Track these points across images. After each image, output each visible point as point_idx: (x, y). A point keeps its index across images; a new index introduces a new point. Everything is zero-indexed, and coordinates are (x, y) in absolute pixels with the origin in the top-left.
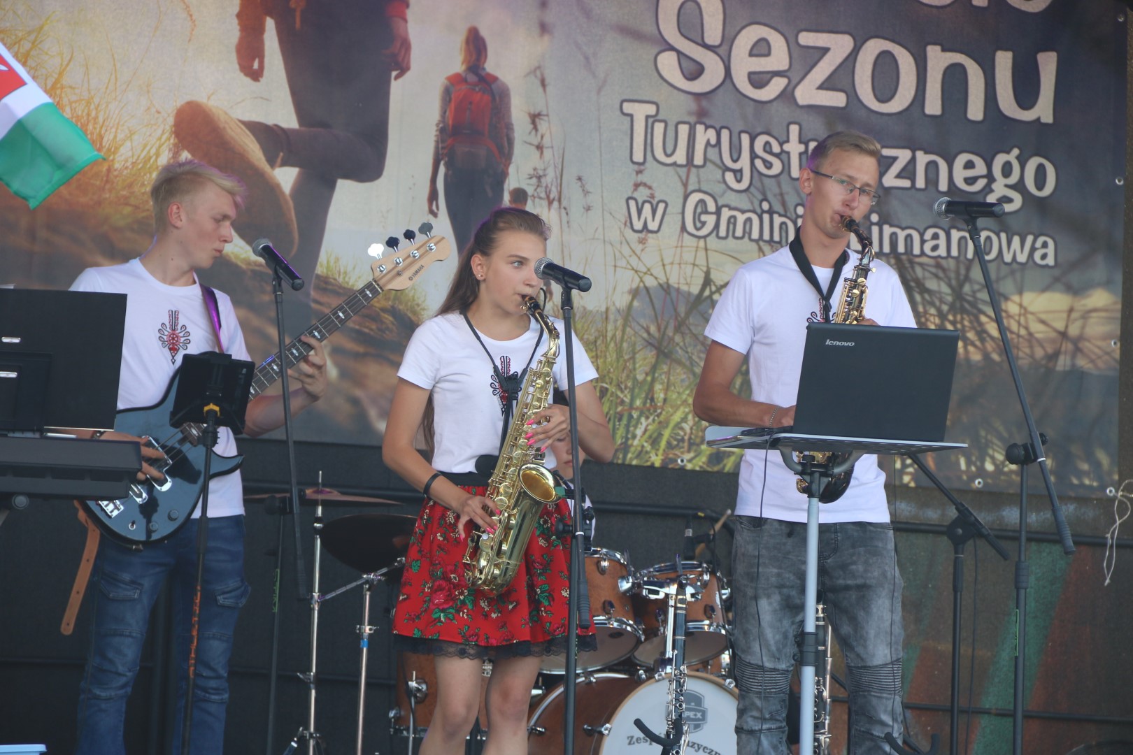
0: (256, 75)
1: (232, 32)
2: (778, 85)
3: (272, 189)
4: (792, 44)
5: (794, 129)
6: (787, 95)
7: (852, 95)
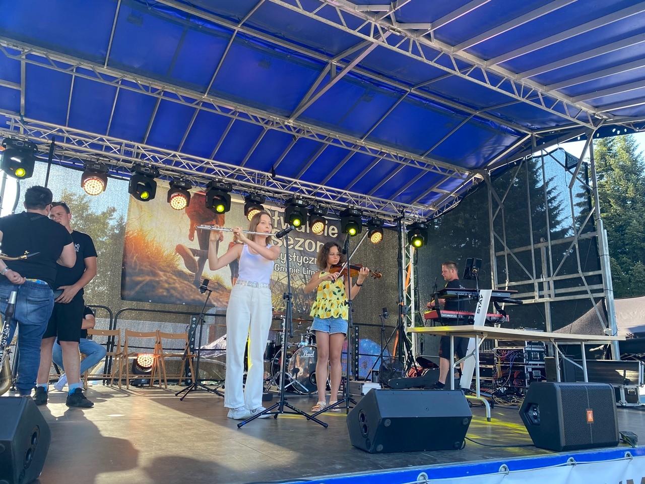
0: (192, 240)
1: (188, 233)
2: (292, 246)
3: (194, 260)
4: (294, 240)
5: (295, 253)
6: (293, 248)
7: (304, 248)
